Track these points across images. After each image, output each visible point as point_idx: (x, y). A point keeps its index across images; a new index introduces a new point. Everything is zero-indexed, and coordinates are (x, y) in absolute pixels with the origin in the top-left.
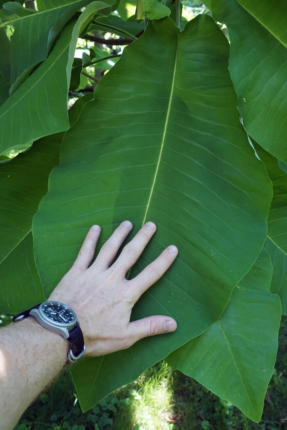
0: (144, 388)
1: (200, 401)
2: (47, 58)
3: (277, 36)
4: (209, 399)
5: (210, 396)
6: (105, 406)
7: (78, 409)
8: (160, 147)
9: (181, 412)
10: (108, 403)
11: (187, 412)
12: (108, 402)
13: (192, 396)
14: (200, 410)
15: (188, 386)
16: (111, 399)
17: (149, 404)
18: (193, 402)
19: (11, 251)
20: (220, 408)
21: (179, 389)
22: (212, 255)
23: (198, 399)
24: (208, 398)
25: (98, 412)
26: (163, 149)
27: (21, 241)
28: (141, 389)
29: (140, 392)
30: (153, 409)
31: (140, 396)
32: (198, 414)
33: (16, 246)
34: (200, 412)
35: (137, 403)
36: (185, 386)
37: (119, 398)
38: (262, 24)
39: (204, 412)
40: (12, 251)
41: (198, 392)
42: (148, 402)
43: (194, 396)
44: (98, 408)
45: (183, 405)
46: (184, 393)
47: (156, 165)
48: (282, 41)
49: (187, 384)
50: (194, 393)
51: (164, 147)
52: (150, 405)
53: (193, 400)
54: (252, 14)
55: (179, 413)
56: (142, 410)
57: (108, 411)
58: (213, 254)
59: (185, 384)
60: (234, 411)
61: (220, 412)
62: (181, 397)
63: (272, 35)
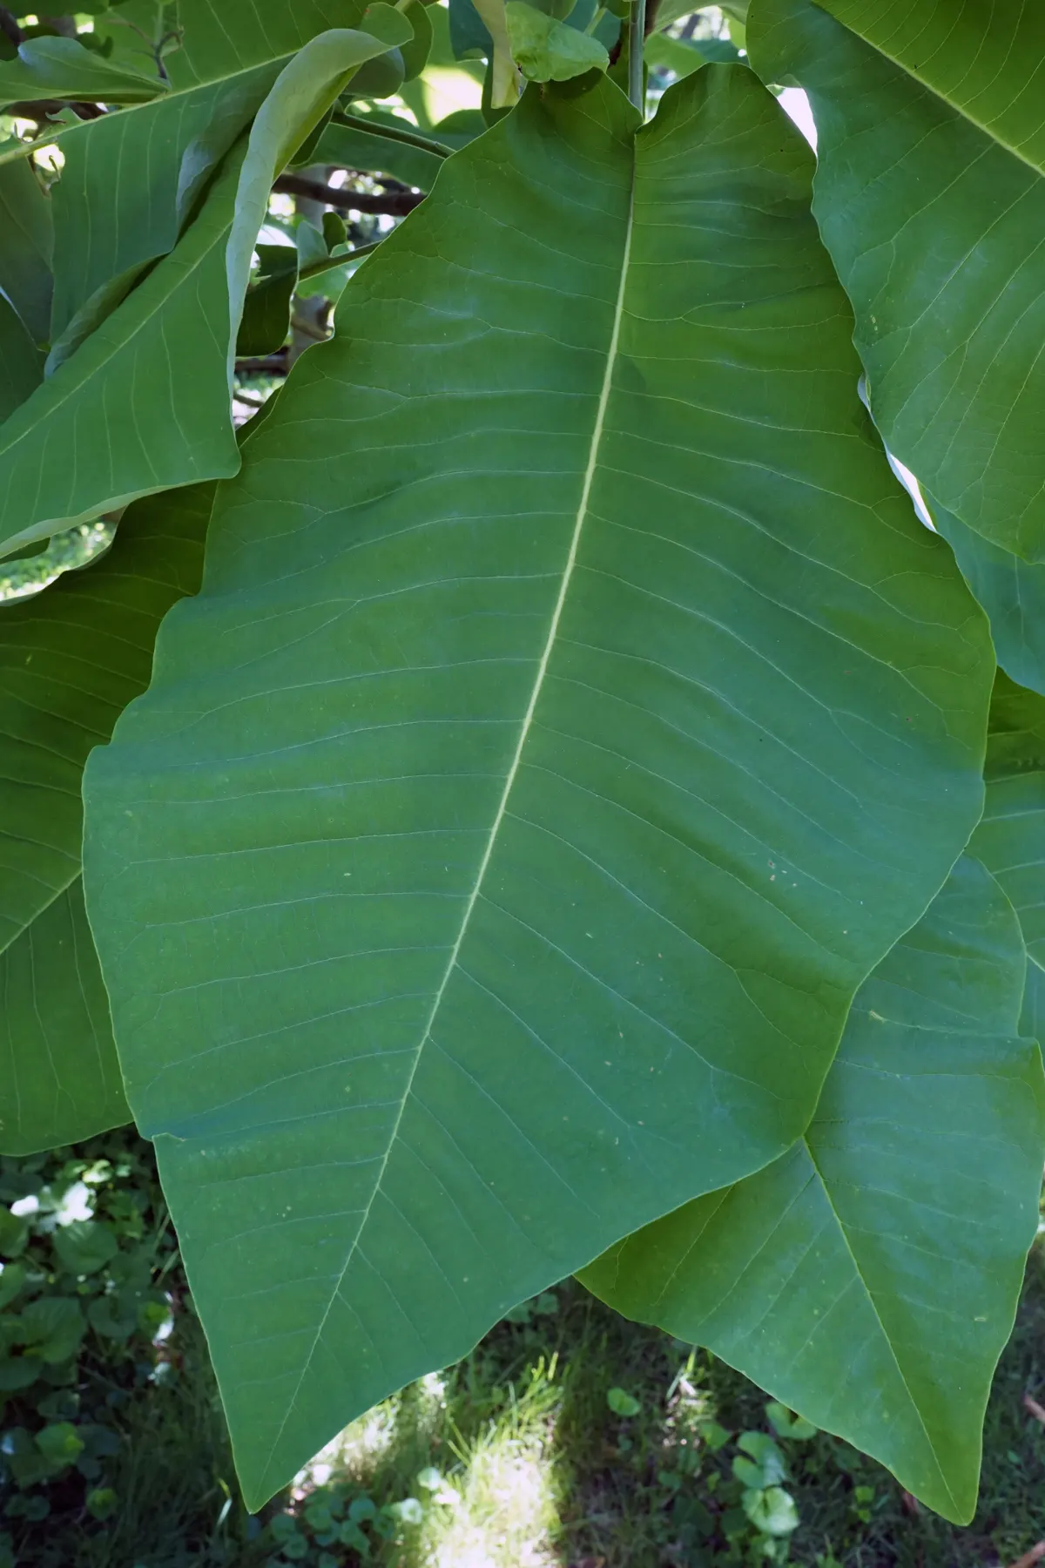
0: (470, 1460)
1: (669, 1507)
2: (177, 243)
3: (983, 121)
4: (704, 1503)
5: (706, 1487)
6: (327, 1532)
7: (228, 1542)
8: (573, 519)
9: (601, 1547)
10: (339, 1520)
11: (623, 1548)
12: (339, 1512)
13: (641, 1490)
14: (672, 1540)
15: (629, 1455)
16: (347, 1505)
17: (489, 1520)
18: (647, 1512)
19: (22, 930)
20: (741, 1533)
21: (596, 1464)
22: (773, 878)
23: (664, 1502)
24: (701, 1496)
25: (301, 1553)
26: (583, 525)
27: (60, 892)
28: (457, 1467)
29: (457, 1477)
30: (503, 1540)
31: (454, 1491)
32: (663, 1555)
33: (39, 912)
34: (670, 1547)
35: (446, 1519)
36: (618, 1452)
37: (378, 1500)
38: (928, 85)
39: (684, 1548)
40: (28, 928)
41: (662, 1477)
42: (484, 1511)
43: (653, 1488)
44: (301, 1539)
45: (611, 1525)
46: (615, 1476)
47: (560, 578)
48: (1002, 136)
49: (626, 1445)
50: (649, 1478)
51: (587, 516)
52: (490, 1526)
53: (645, 1505)
54: (892, 58)
55: (595, 1552)
56: (462, 1545)
57: (337, 1548)
58: (773, 876)
59: (618, 1446)
60: (793, 1544)
61: (745, 1548)
62: (602, 1494)
63: (963, 118)
